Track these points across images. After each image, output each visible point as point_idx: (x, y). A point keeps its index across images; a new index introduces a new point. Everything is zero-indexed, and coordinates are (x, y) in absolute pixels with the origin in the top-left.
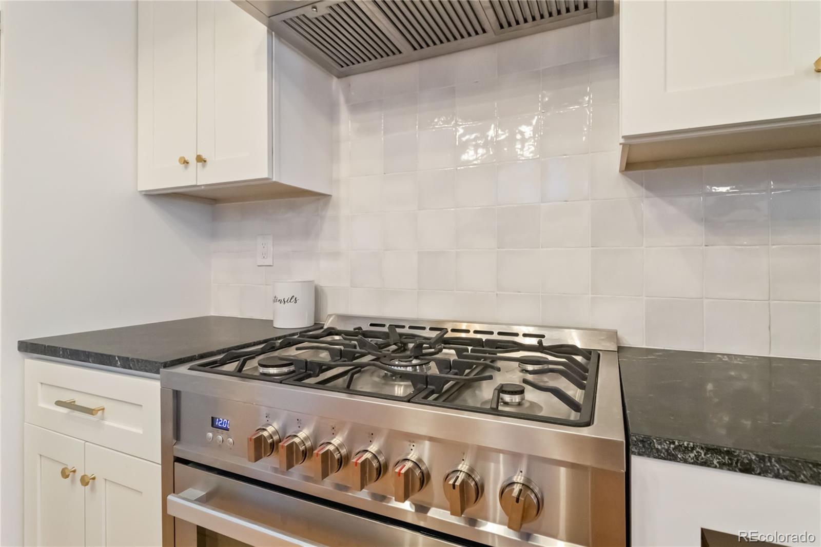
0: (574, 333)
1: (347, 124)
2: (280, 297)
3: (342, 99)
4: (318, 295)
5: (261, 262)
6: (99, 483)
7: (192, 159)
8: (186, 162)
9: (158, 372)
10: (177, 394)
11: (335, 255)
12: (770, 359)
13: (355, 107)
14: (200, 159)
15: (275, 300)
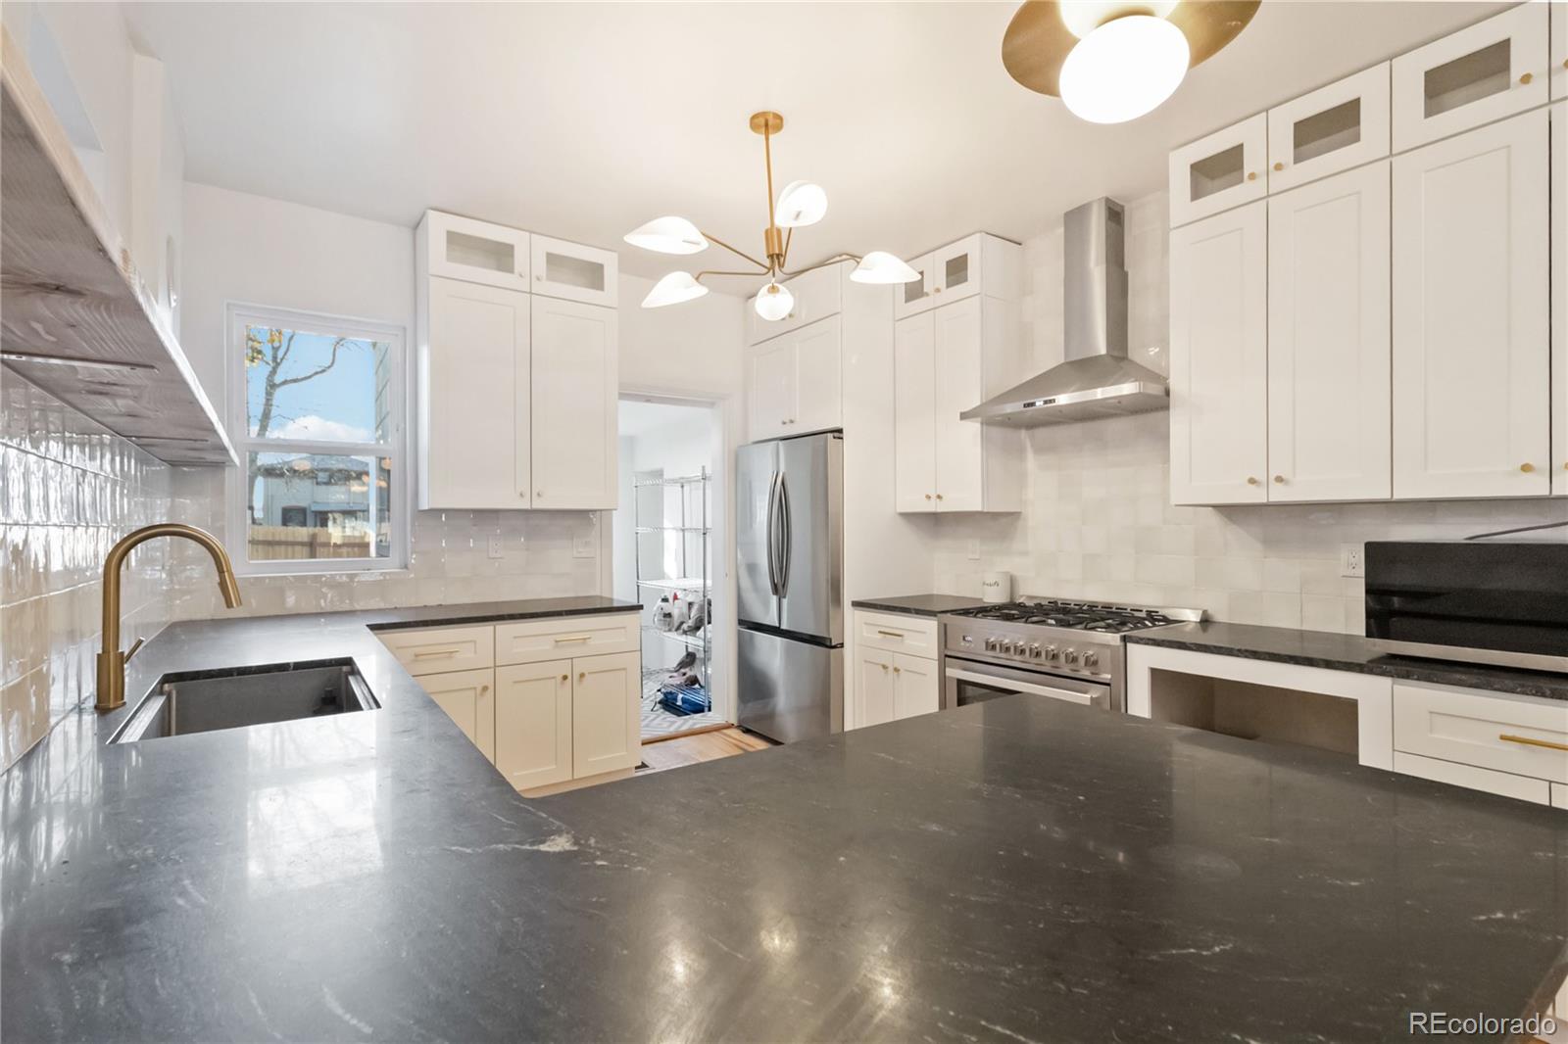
0: (1188, 612)
1: (1031, 462)
2: (988, 582)
3: (1028, 445)
4: (1013, 582)
5: (970, 556)
6: (902, 670)
7: (934, 496)
8: (929, 498)
9: (935, 616)
10: (945, 625)
11: (1025, 553)
12: (1301, 631)
13: (1039, 450)
14: (939, 497)
15: (984, 584)
